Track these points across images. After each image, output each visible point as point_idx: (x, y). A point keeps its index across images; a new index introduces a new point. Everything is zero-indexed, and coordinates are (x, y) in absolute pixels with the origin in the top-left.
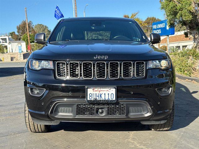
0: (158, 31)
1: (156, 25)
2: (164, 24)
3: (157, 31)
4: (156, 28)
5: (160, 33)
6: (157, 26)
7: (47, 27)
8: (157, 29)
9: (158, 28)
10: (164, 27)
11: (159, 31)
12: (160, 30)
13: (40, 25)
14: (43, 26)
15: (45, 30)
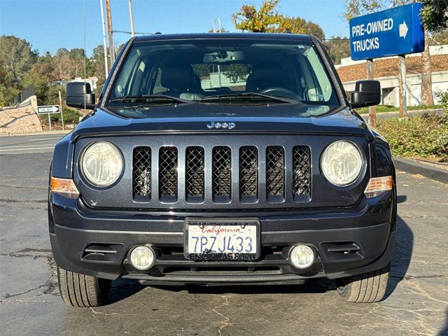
0: (368, 44)
1: (363, 25)
2: (391, 19)
3: (365, 45)
4: (363, 34)
5: (377, 48)
6: (365, 28)
7: (28, 44)
8: (366, 36)
9: (369, 33)
10: (390, 29)
11: (372, 44)
12: (377, 38)
13: (8, 37)
14: (17, 40)
15: (21, 50)
